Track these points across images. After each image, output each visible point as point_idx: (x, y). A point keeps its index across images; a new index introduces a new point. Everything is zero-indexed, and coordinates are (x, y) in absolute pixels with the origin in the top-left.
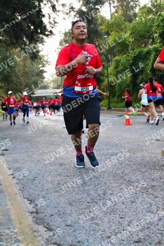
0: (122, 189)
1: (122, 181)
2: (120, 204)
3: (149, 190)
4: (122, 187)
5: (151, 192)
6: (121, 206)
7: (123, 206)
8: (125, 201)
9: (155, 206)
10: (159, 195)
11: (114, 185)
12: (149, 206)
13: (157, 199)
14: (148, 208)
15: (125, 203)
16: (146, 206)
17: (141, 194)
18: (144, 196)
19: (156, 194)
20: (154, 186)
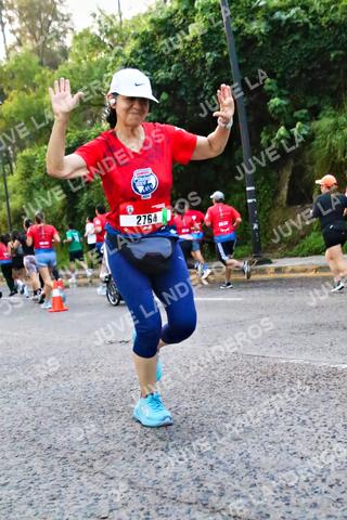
0: (31, 468)
1: (32, 449)
2: (24, 507)
3: (96, 464)
4: (30, 464)
5: (100, 468)
6: (24, 513)
7: (30, 511)
8: (35, 497)
9: (107, 501)
10: (117, 474)
11: (12, 462)
12: (91, 501)
13: (112, 483)
14: (88, 506)
15: (36, 503)
16: (84, 504)
17: (76, 476)
18: (83, 479)
19: (110, 470)
20: (107, 453)
